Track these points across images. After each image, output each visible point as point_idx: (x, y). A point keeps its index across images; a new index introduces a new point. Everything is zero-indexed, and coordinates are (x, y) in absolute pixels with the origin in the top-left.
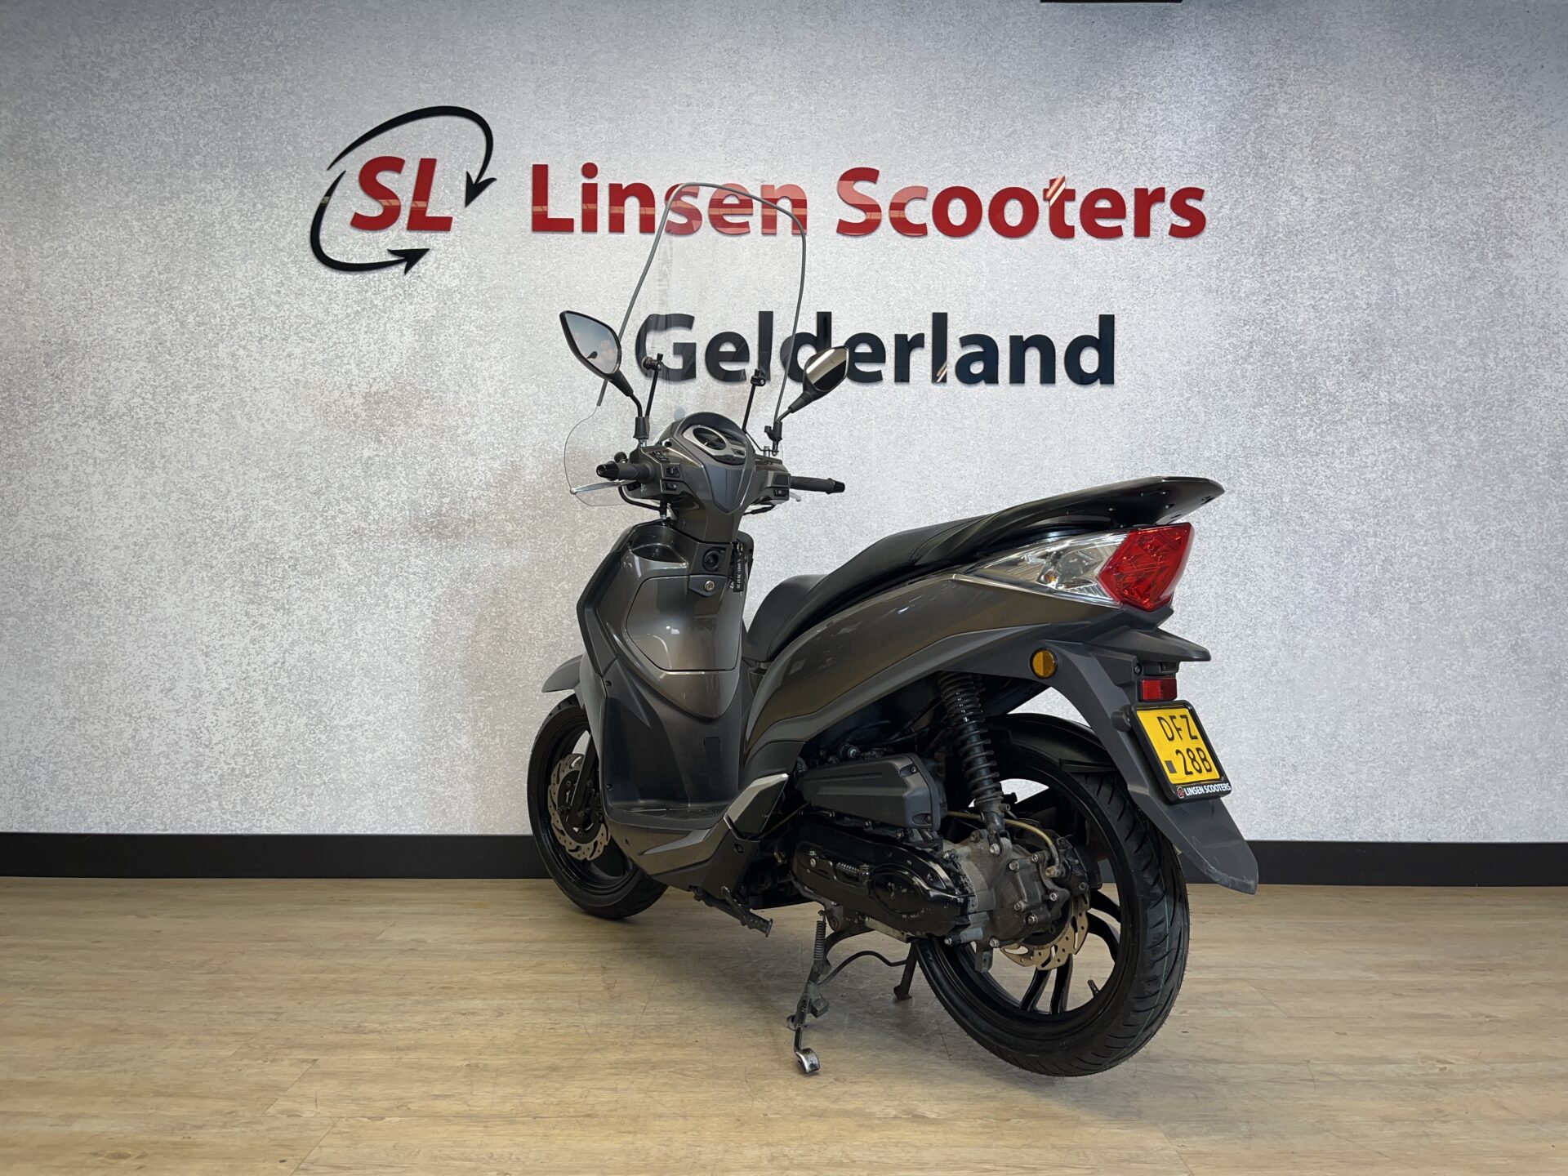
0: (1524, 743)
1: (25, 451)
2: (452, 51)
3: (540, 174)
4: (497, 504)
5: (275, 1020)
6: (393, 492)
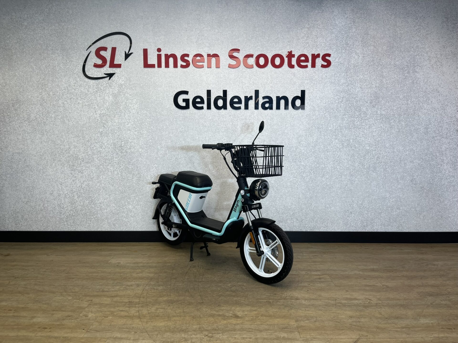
0: (413, 206)
1: (9, 130)
2: (119, 15)
3: (145, 52)
4: (137, 144)
5: (82, 288)
6: (109, 141)
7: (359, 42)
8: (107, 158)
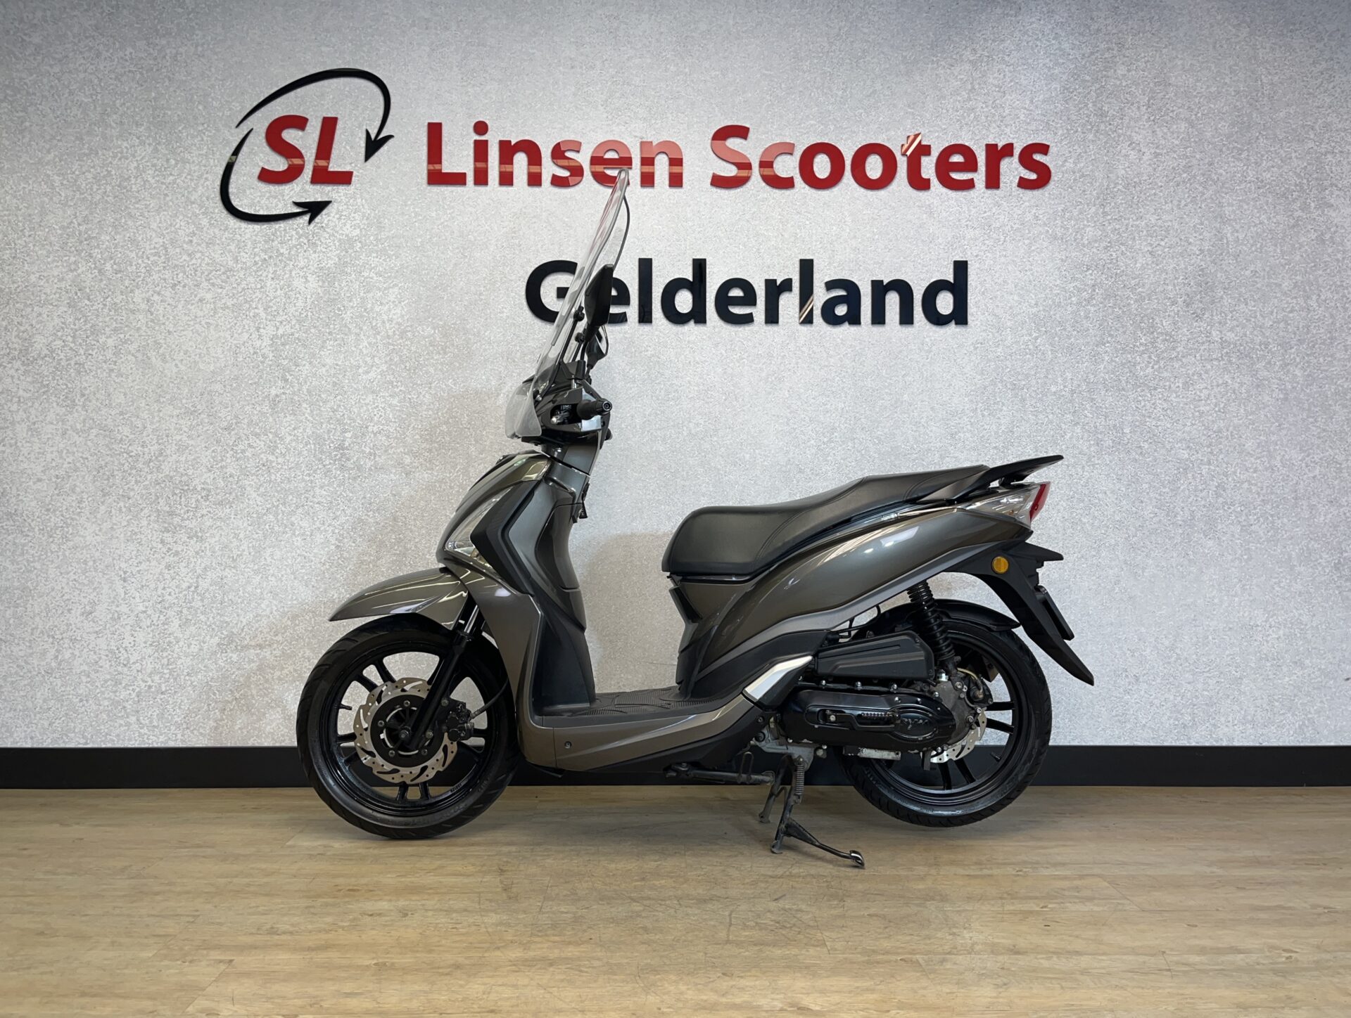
3: (435, 131)
4: (396, 438)
5: (193, 922)
6: (299, 427)
7: (1139, 107)
8: (290, 489)
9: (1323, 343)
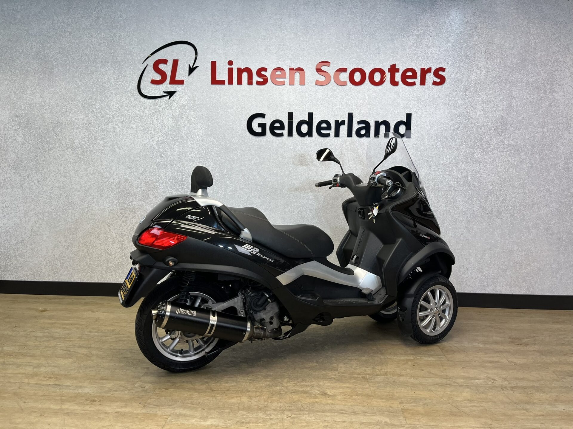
0: (548, 262)
2: (183, 21)
3: (214, 64)
6: (167, 174)
7: (482, 53)
9: (548, 146)
